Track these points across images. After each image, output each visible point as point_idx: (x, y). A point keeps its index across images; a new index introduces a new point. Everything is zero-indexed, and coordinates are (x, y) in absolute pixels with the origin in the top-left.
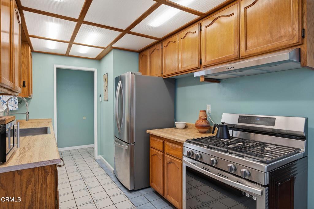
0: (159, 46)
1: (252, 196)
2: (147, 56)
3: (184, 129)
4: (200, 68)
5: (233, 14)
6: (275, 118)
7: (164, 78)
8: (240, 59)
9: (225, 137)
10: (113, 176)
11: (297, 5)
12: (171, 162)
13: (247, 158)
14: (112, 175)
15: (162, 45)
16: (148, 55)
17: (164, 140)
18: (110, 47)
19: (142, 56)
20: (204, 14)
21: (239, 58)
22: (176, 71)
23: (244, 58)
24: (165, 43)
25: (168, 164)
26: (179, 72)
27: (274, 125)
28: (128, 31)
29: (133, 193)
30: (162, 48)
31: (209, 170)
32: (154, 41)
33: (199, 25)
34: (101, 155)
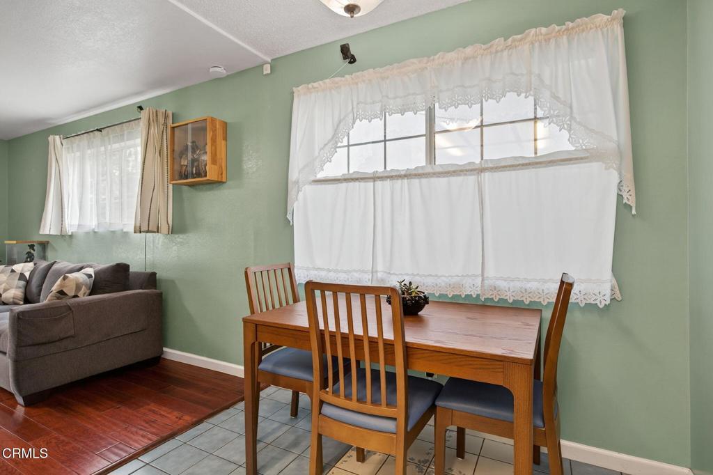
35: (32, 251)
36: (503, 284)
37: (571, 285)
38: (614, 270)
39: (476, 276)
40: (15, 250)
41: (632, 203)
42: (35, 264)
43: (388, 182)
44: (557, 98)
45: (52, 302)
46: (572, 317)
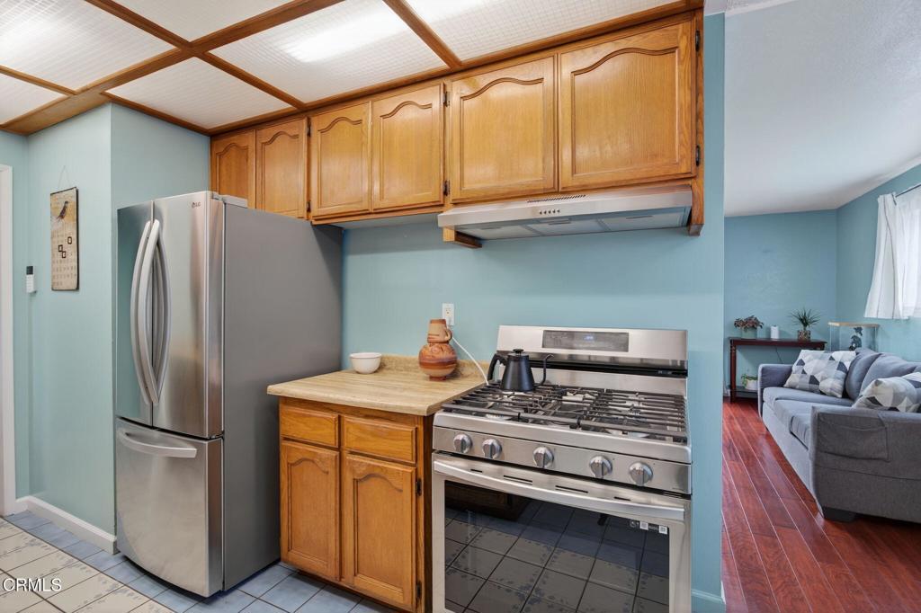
0: (299, 126)
1: (657, 526)
2: (246, 149)
3: (375, 372)
4: (442, 205)
5: (540, 81)
6: (627, 334)
7: (315, 223)
8: (557, 193)
9: (526, 385)
10: (113, 563)
11: (688, 92)
12: (369, 476)
13: (620, 433)
14: (106, 560)
15: (309, 126)
16: (252, 147)
17: (341, 412)
18: (99, 91)
19: (226, 150)
20: (459, 63)
21: (556, 191)
22: (364, 206)
23: (566, 192)
24: (320, 122)
25: (356, 482)
26: (371, 211)
27: (626, 350)
28: (202, 49)
29: (221, 602)
30: (309, 134)
31: (529, 482)
32: (282, 106)
33: (442, 90)
34: (31, 493)
35: (859, 335)
40: (842, 332)
42: (857, 354)
45: (860, 409)
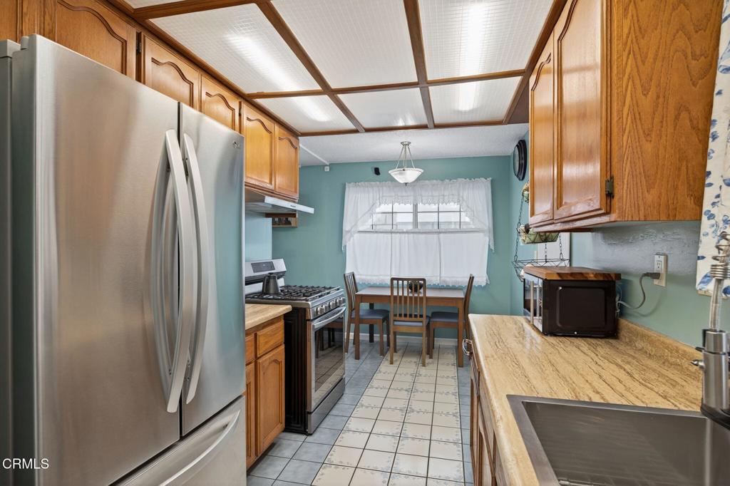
6: (272, 262)
36: (448, 279)
37: (473, 278)
38: (488, 273)
39: (437, 276)
41: (493, 249)
43: (398, 235)
44: (468, 207)
46: (474, 291)
